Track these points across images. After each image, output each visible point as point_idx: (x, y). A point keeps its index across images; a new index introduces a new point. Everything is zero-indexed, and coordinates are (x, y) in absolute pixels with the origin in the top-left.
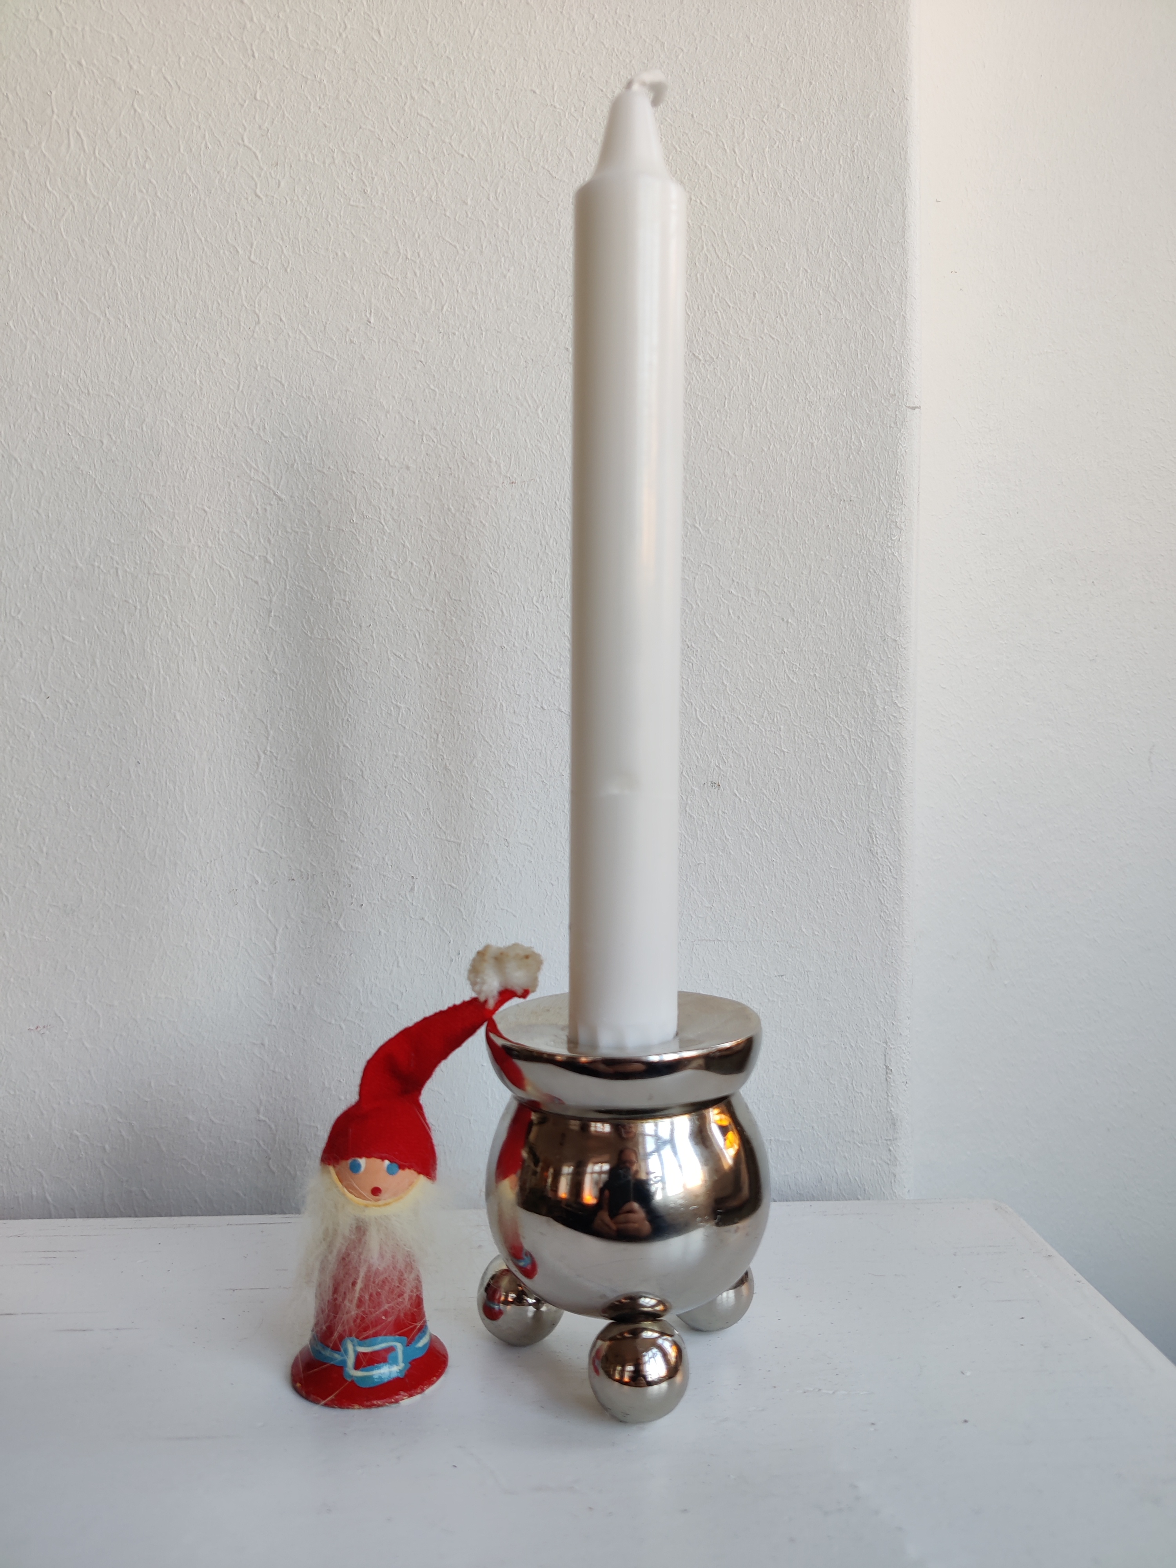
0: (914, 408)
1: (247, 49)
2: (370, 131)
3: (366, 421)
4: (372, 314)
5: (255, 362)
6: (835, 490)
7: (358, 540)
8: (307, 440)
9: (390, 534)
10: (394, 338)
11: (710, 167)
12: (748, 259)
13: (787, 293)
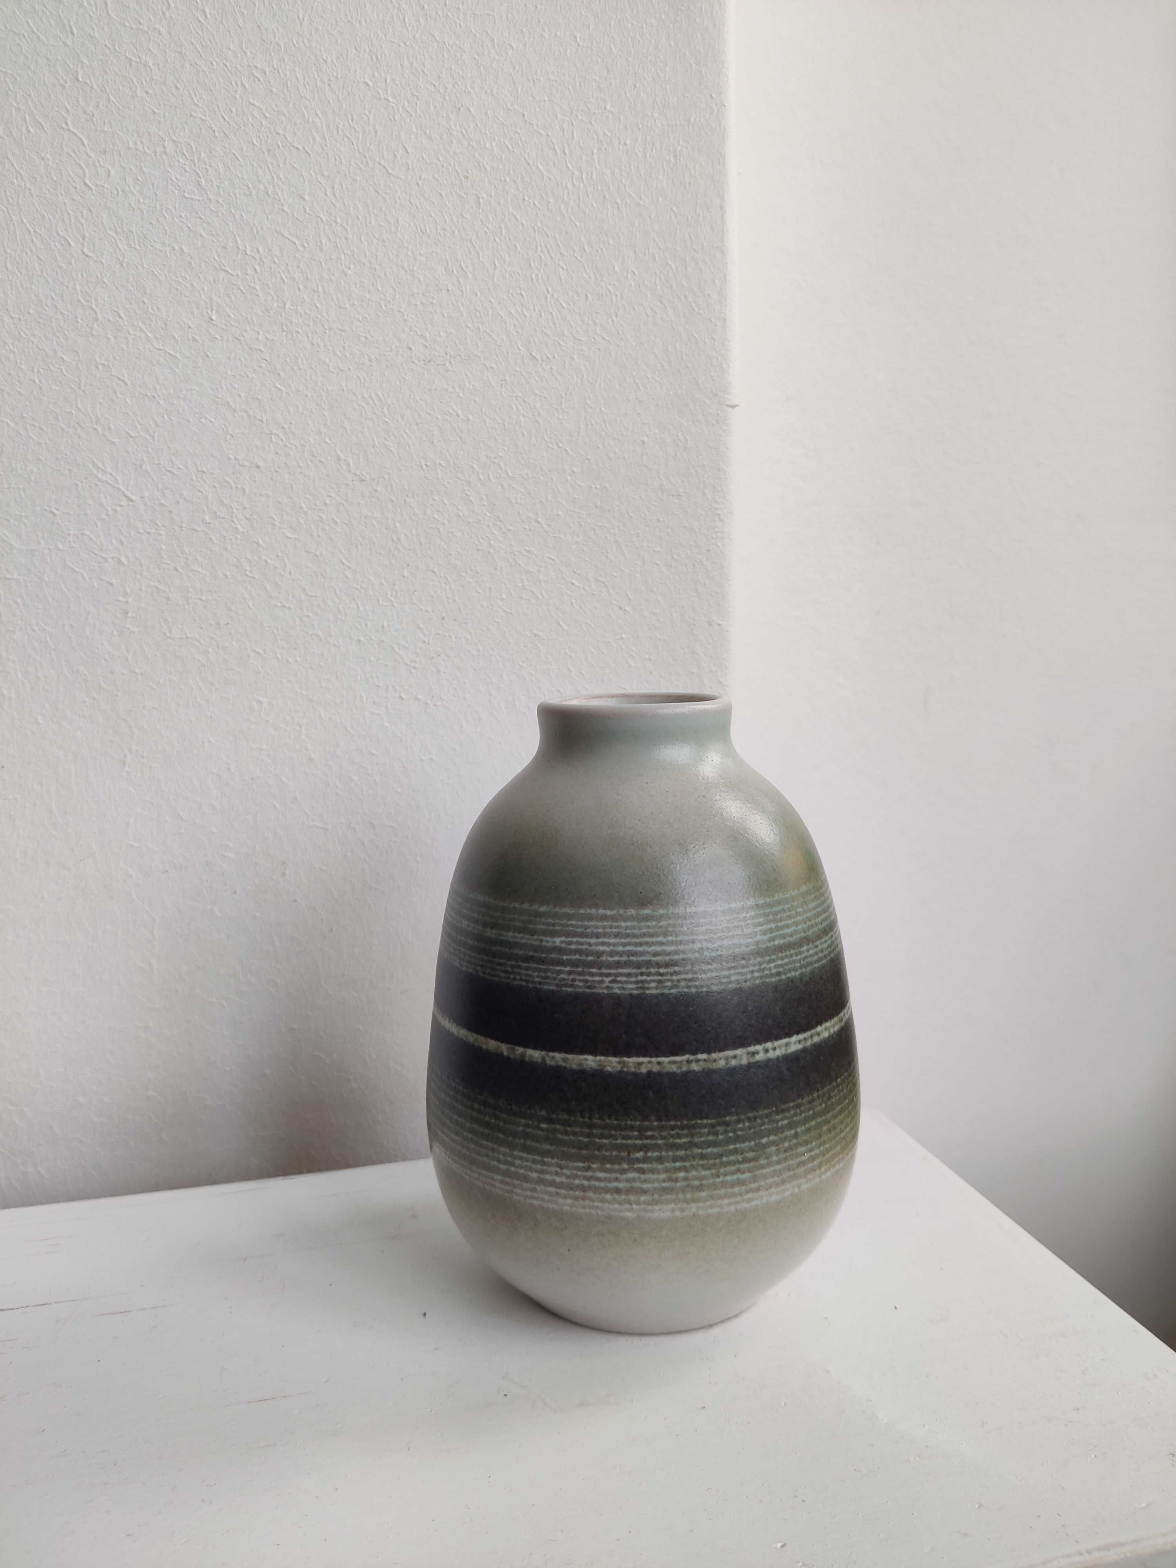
0: (733, 407)
1: (64, 25)
2: (202, 119)
3: (213, 420)
4: (214, 312)
5: (96, 361)
6: (663, 485)
7: (211, 539)
8: (154, 440)
9: (243, 532)
10: (237, 337)
11: (541, 167)
12: (580, 261)
13: (616, 295)
